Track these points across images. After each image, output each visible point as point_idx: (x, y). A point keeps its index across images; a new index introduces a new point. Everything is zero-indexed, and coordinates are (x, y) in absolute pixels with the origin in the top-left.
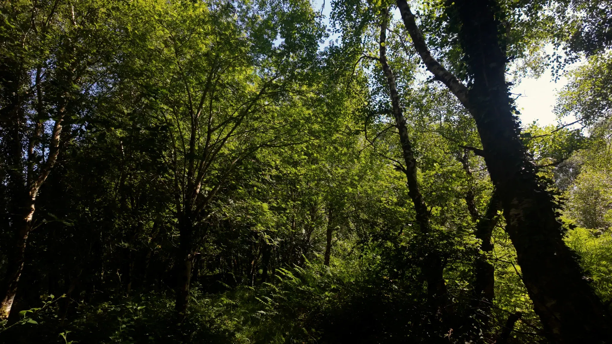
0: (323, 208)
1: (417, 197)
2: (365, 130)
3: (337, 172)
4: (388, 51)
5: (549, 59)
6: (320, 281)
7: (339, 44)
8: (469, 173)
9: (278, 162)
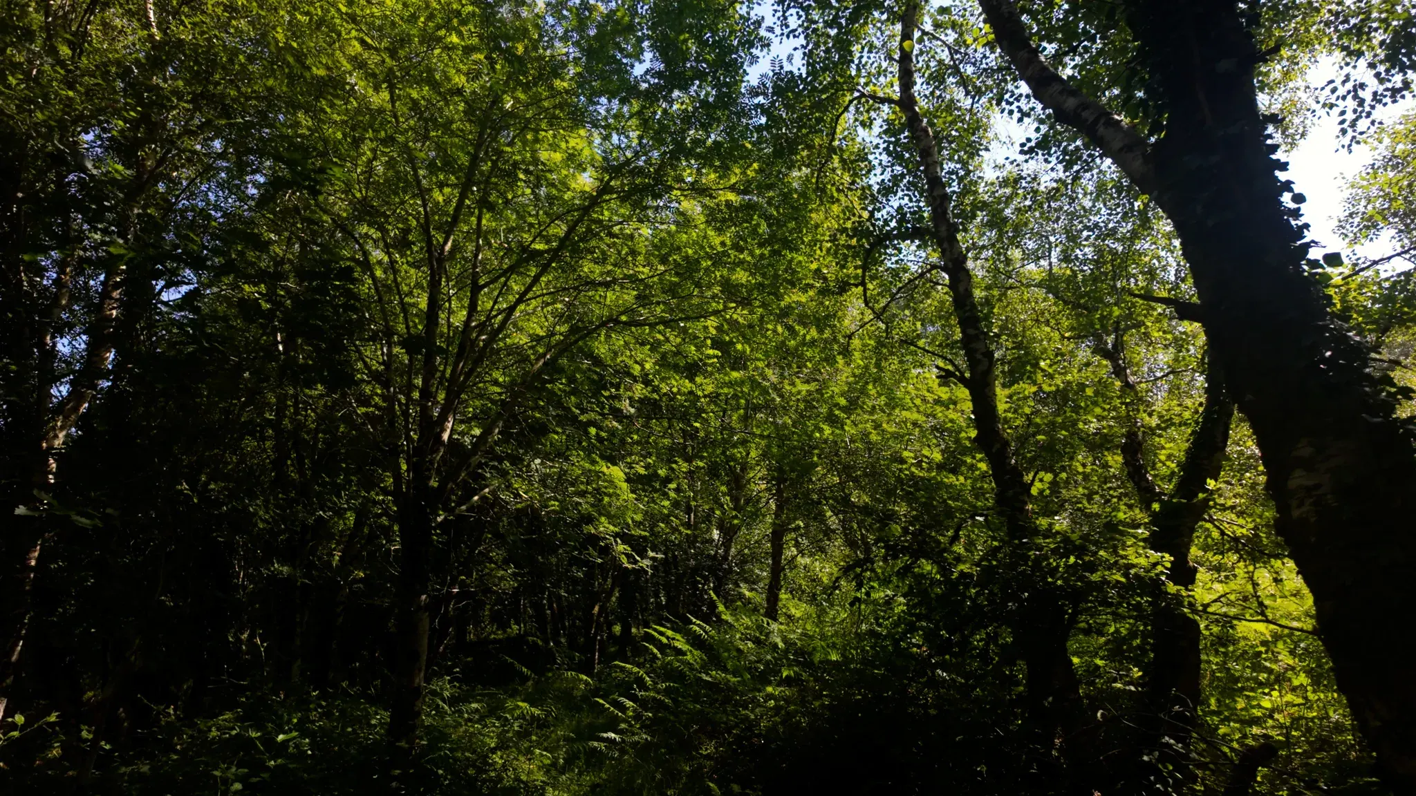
0: (761, 479)
1: (997, 446)
2: (863, 284)
3: (794, 390)
4: (920, 87)
5: (1334, 90)
6: (753, 658)
7: (798, 66)
8: (1128, 386)
9: (647, 366)
